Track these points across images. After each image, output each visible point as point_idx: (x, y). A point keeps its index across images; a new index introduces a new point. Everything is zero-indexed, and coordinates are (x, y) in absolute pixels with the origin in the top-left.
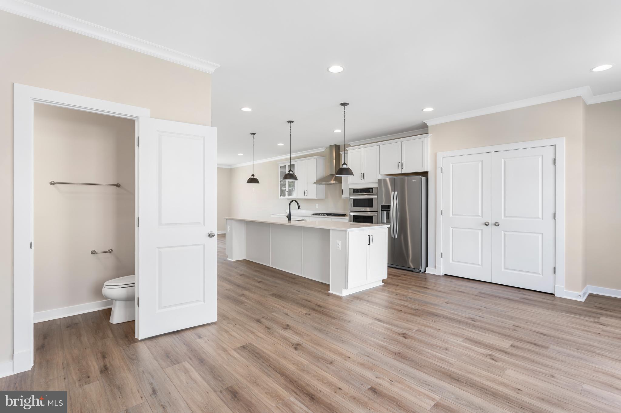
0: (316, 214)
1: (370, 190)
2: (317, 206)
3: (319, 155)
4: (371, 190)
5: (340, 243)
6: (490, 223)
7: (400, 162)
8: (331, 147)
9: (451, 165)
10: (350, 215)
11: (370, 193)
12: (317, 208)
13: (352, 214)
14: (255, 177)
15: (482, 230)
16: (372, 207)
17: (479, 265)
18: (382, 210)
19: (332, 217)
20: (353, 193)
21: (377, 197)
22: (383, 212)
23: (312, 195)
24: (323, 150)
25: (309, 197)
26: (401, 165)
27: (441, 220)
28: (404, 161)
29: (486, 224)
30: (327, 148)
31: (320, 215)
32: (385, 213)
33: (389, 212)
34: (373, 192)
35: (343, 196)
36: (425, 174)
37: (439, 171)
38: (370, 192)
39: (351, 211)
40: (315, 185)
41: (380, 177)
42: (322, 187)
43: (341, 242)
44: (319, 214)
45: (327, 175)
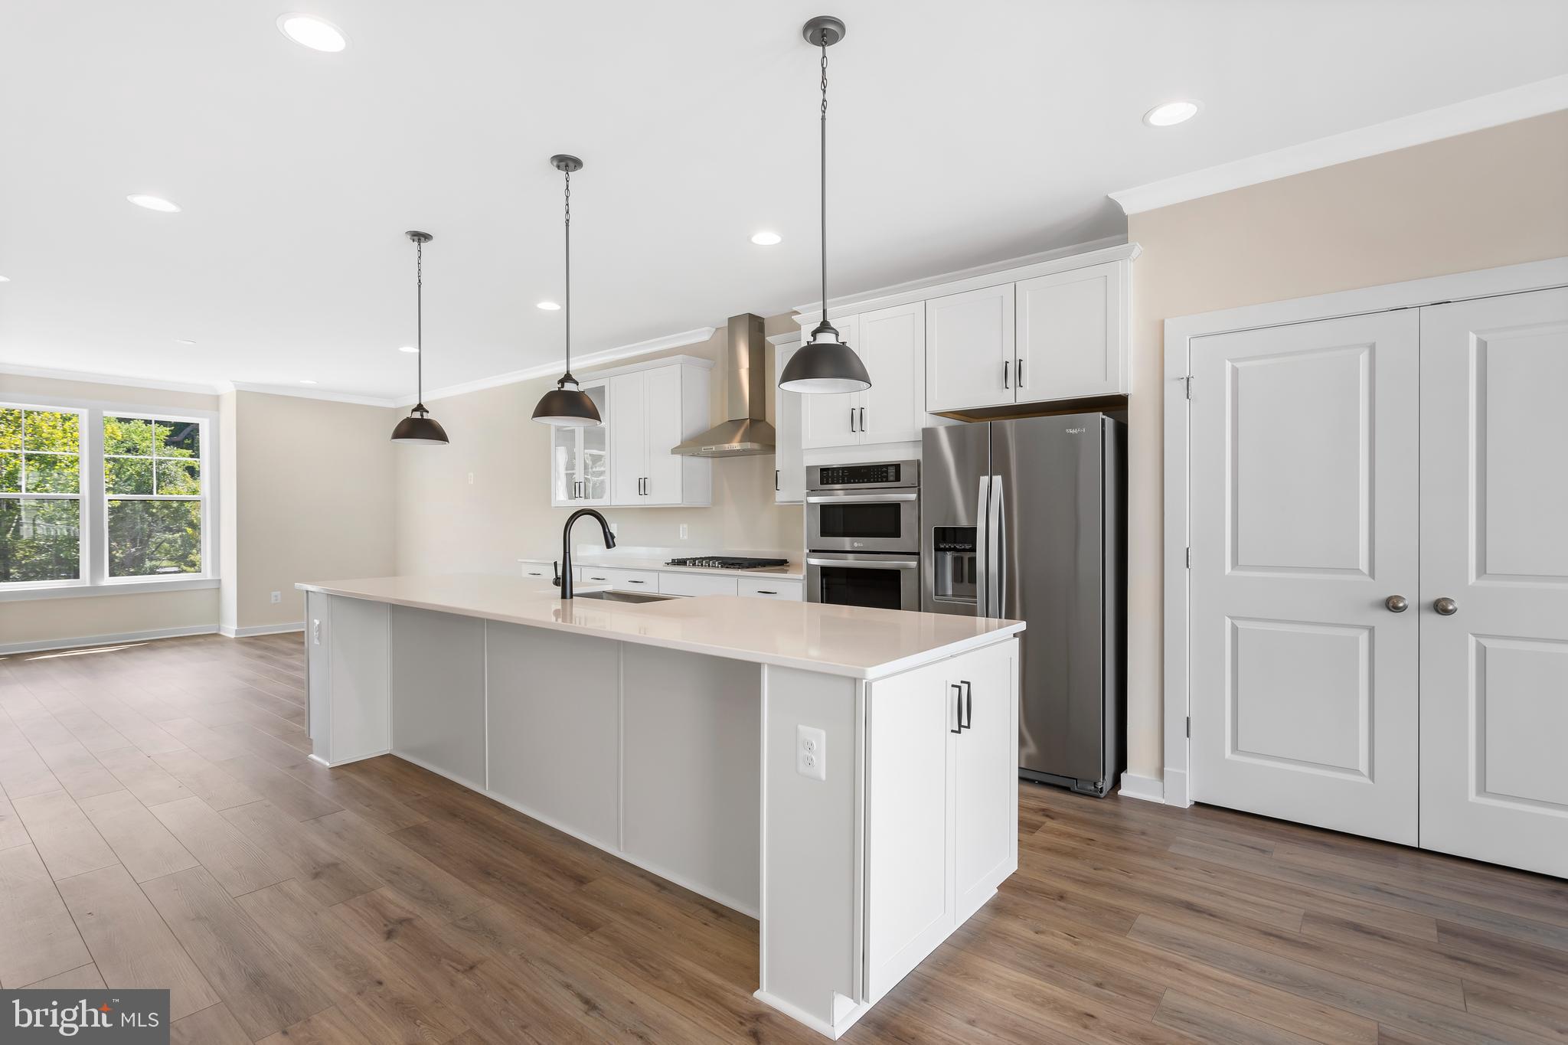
0: (681, 562)
1: (887, 472)
2: (684, 531)
3: (691, 351)
4: (892, 471)
5: (817, 738)
6: (1410, 599)
7: (1011, 359)
8: (733, 321)
9: (1228, 365)
10: (809, 566)
11: (887, 481)
12: (686, 537)
13: (815, 561)
14: (426, 416)
15: (1372, 630)
16: (897, 534)
17: (1357, 772)
18: (937, 549)
19: (740, 572)
20: (822, 483)
21: (913, 496)
22: (940, 554)
23: (668, 491)
24: (706, 337)
25: (652, 500)
26: (1011, 373)
27: (1183, 585)
28: (1024, 354)
29: (1392, 605)
30: (717, 329)
31: (694, 565)
32: (949, 557)
33: (967, 556)
34: (898, 479)
35: (781, 496)
36: (1115, 406)
37: (1174, 392)
38: (887, 477)
39: (814, 551)
40: (678, 457)
41: (928, 422)
42: (702, 466)
43: (823, 733)
44: (694, 562)
45: (718, 422)
